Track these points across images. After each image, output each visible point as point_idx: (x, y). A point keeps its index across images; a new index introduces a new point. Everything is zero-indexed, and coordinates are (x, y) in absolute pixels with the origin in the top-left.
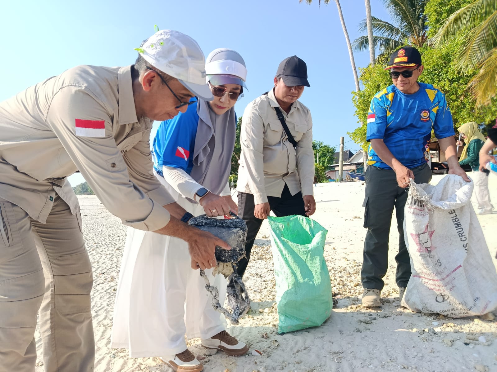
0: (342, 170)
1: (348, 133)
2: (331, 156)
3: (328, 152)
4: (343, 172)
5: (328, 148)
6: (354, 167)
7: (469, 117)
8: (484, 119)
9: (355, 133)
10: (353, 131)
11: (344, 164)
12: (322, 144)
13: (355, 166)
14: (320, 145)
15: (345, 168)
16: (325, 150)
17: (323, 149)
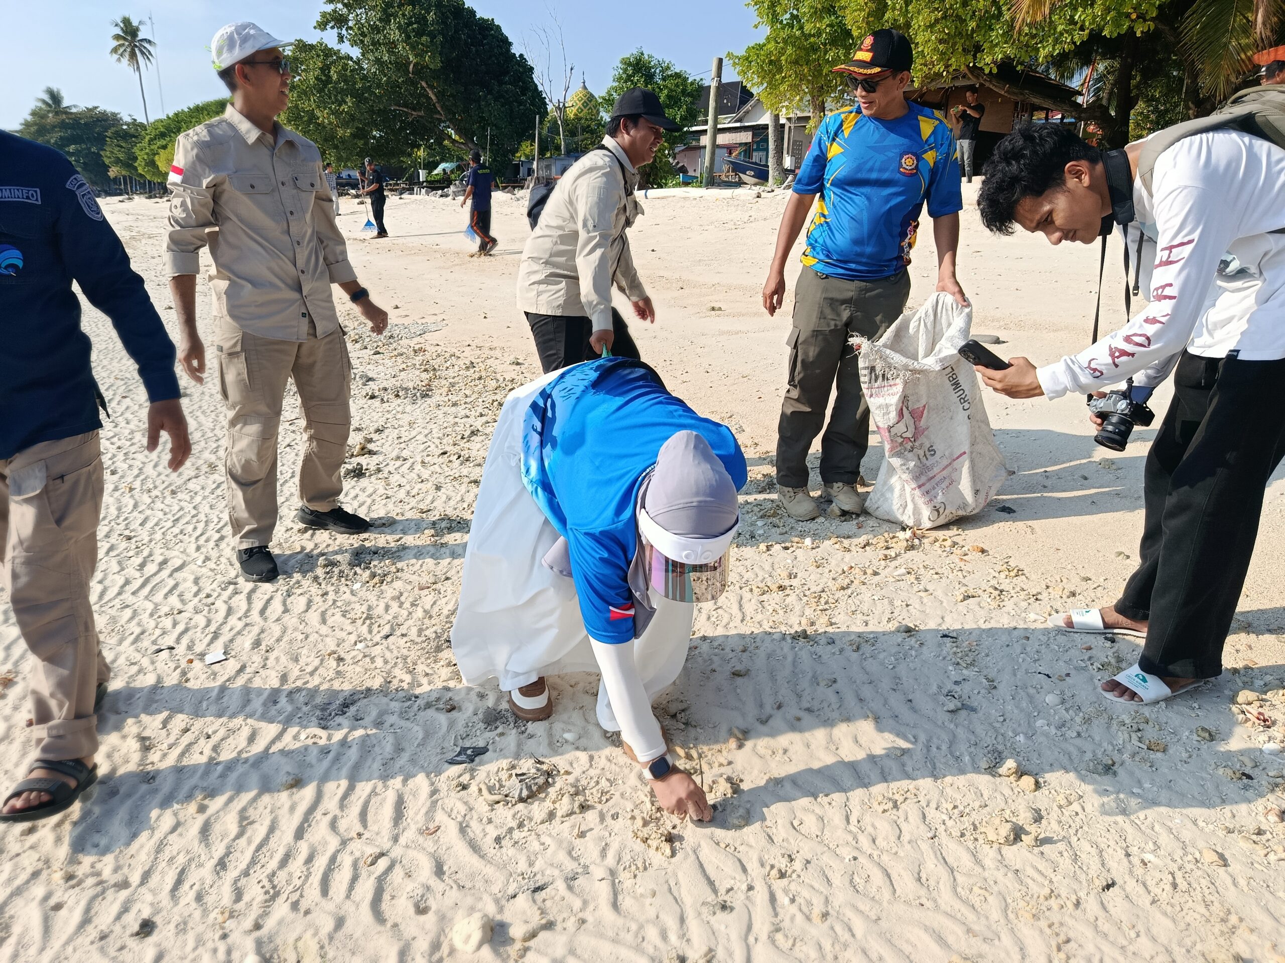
0: (715, 146)
1: (729, 55)
2: (692, 103)
3: (684, 92)
4: (717, 151)
5: (686, 79)
6: (747, 137)
7: (1006, 42)
8: (1038, 50)
9: (747, 59)
10: (742, 52)
11: (719, 126)
12: (668, 68)
13: (750, 133)
14: (662, 71)
15: (722, 139)
16: (677, 85)
17: (670, 83)
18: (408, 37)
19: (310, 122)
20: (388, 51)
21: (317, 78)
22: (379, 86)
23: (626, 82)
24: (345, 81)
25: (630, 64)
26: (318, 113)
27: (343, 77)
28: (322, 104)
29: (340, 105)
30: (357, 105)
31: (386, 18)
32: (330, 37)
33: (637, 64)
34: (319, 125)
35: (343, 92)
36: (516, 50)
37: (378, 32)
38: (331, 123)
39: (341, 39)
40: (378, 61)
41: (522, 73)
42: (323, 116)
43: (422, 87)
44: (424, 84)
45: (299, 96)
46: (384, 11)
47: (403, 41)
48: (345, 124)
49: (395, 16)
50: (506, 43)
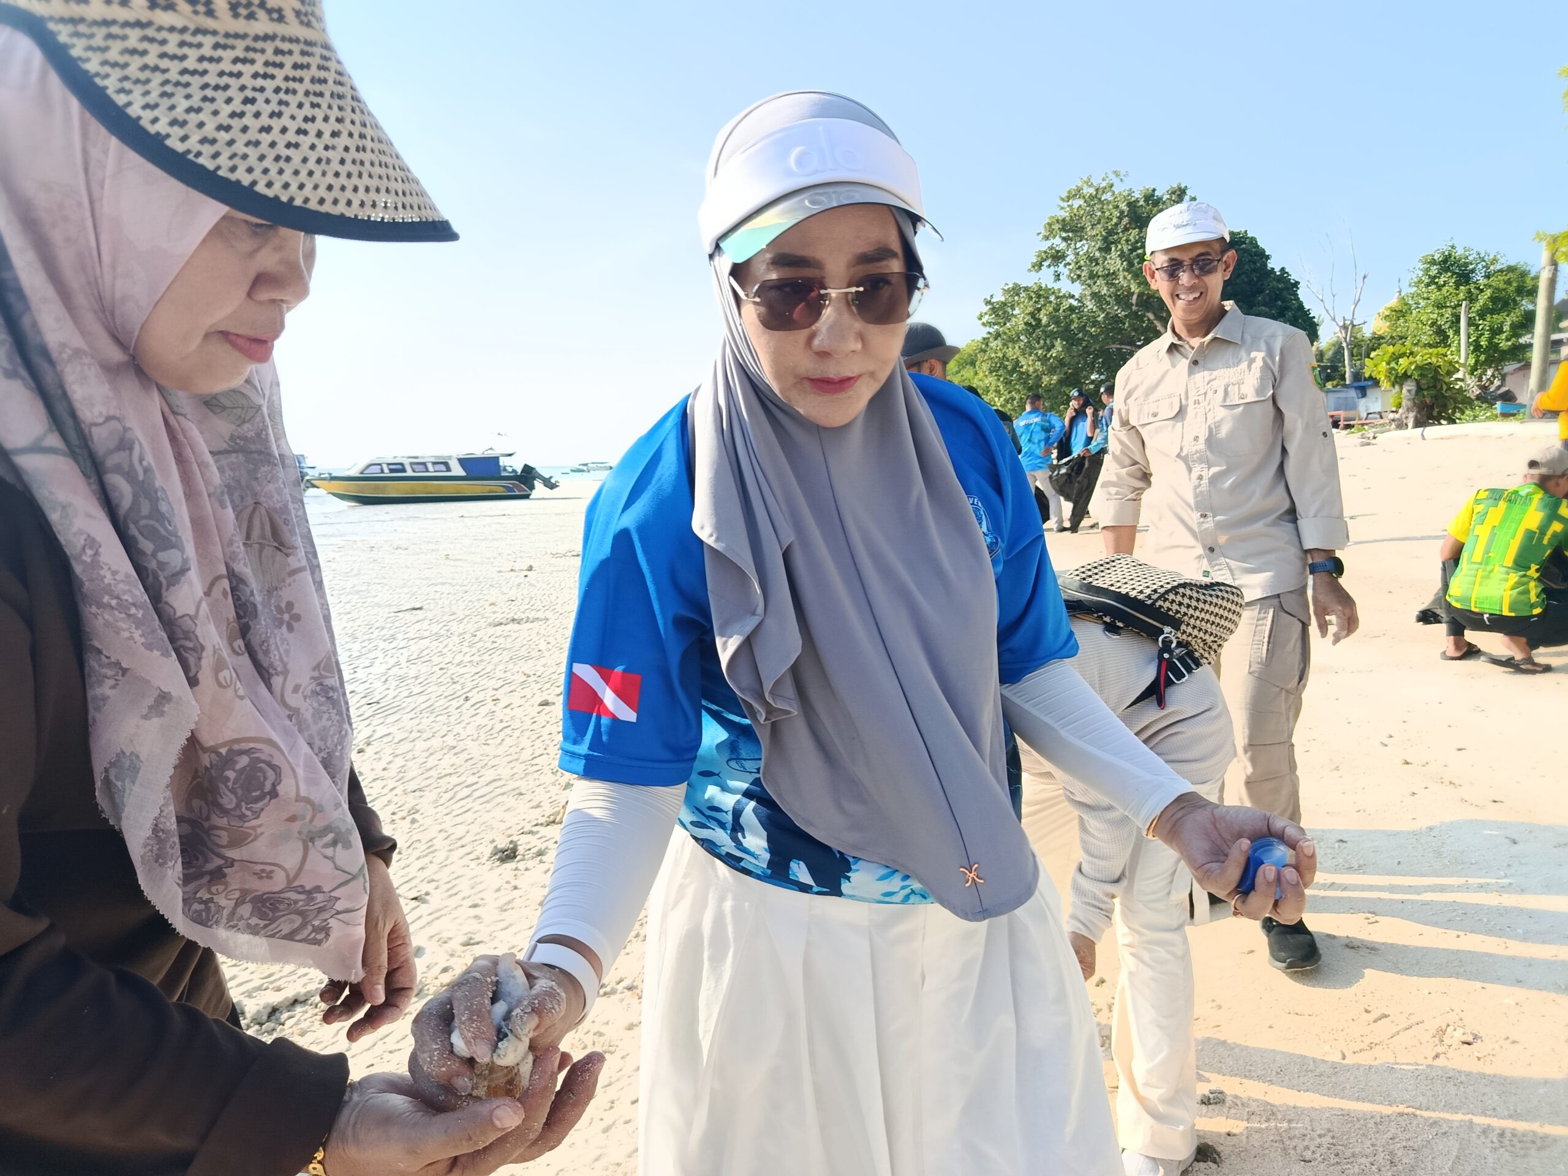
12: (1494, 261)
14: (1487, 266)
16: (1508, 282)
17: (1497, 282)
18: (1131, 264)
19: (1014, 370)
20: (1107, 284)
21: (1026, 324)
22: (1095, 323)
23: (1428, 285)
24: (1057, 323)
25: (1433, 262)
26: (1023, 361)
27: (1054, 319)
28: (1029, 349)
29: (1049, 350)
30: (1067, 349)
31: (1106, 249)
32: (1045, 278)
33: (1445, 261)
34: (1023, 373)
35: (1052, 336)
36: (1274, 264)
37: (1097, 264)
38: (1036, 371)
39: (1057, 277)
40: (1095, 296)
41: (1281, 290)
42: (1029, 364)
43: (1149, 320)
44: (1151, 316)
45: (1004, 345)
46: (1105, 239)
47: (1124, 270)
48: (1052, 371)
49: (1116, 242)
50: (1263, 256)
